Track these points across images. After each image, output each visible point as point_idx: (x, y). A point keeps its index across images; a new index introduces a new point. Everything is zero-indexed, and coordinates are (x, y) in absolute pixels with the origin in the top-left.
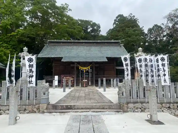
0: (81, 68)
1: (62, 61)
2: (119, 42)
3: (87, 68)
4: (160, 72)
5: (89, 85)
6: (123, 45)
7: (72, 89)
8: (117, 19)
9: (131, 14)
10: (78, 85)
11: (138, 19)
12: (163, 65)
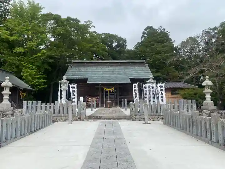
0: (105, 90)
1: (87, 82)
2: (144, 62)
3: (111, 89)
4: (159, 95)
5: (114, 106)
6: (148, 64)
7: (97, 109)
8: (146, 32)
9: (161, 27)
10: (102, 106)
11: (169, 33)
12: (161, 90)
